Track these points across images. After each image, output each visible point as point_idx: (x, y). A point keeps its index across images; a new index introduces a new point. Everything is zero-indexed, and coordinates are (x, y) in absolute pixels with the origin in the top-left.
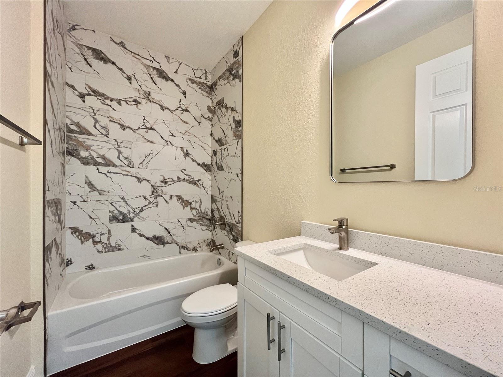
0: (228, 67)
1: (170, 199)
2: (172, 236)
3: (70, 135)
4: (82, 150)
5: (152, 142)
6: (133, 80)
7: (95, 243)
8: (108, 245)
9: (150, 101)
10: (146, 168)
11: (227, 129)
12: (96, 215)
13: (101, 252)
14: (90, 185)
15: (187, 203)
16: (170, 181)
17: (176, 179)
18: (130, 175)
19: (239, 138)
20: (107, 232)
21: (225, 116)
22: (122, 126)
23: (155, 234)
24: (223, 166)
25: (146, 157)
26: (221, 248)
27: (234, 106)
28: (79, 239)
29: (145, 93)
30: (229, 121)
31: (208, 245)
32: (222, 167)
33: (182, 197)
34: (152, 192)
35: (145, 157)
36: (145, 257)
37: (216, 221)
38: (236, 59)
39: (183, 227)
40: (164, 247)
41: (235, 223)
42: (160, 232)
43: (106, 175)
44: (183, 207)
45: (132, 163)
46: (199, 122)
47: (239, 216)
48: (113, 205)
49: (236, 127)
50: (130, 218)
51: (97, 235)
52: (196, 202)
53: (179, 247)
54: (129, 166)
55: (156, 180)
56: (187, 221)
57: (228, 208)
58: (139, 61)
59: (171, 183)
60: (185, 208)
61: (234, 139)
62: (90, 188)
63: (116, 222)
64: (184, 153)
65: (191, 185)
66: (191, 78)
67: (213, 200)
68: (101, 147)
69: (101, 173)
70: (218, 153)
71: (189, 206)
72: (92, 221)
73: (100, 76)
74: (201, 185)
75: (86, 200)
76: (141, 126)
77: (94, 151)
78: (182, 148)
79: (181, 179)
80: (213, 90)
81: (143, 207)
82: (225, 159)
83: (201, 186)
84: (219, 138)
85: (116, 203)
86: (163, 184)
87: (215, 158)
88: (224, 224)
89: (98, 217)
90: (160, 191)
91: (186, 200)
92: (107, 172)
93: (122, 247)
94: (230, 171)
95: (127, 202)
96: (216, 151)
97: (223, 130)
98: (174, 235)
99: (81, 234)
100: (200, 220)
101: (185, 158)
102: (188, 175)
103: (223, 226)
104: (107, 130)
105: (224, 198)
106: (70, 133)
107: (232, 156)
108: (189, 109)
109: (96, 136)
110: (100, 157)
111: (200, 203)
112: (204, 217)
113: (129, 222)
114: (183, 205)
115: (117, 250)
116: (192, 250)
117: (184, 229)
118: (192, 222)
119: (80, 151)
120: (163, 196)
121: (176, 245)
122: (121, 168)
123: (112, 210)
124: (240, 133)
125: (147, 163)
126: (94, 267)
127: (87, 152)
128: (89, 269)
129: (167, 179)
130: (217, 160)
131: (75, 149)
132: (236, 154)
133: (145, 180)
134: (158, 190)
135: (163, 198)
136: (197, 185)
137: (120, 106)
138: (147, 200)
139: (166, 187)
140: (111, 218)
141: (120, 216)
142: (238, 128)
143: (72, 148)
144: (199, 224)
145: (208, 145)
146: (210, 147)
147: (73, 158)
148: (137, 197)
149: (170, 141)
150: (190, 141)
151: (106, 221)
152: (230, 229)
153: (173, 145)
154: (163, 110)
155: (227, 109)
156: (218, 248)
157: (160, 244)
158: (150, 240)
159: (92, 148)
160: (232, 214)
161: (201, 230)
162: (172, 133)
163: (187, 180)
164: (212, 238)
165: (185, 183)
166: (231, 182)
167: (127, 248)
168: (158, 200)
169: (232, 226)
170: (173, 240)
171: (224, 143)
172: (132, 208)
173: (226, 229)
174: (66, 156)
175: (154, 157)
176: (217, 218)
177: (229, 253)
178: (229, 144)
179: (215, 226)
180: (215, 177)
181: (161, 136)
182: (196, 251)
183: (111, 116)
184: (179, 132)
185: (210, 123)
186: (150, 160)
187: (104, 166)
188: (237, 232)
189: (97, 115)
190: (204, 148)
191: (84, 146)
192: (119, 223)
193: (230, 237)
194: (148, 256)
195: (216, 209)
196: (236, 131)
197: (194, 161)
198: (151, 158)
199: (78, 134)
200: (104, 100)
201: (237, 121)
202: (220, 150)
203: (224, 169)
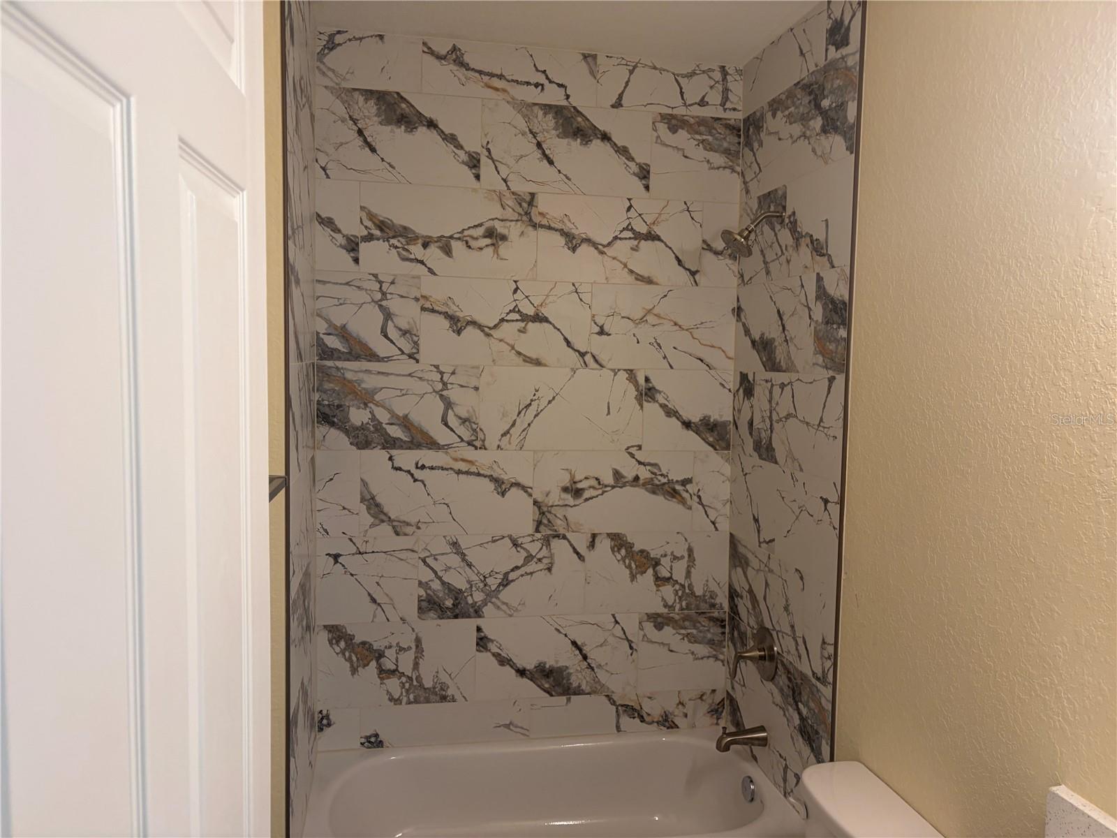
0: (805, 74)
1: (588, 547)
2: (592, 669)
3: (325, 366)
4: (353, 405)
6: (486, 166)
7: (384, 673)
8: (415, 683)
9: (535, 226)
10: (518, 447)
11: (793, 315)
12: (387, 595)
13: (397, 701)
14: (373, 505)
15: (645, 561)
16: (590, 487)
17: (609, 479)
18: (476, 471)
19: (840, 372)
20: (413, 646)
21: (788, 262)
22: (453, 319)
23: (542, 659)
24: (774, 446)
25: (519, 413)
26: (756, 742)
27: (822, 239)
28: (346, 660)
29: (519, 200)
30: (802, 286)
31: (716, 711)
32: (770, 448)
33: (629, 540)
34: (536, 523)
35: (516, 414)
36: (511, 727)
37: (742, 636)
38: (838, 55)
39: (630, 642)
40: (569, 705)
41: (810, 674)
42: (560, 656)
43: (412, 475)
44: (631, 573)
45: (481, 435)
46: (693, 269)
47: (827, 656)
48: (429, 566)
49: (828, 322)
50: (473, 605)
51: (387, 653)
52: (675, 558)
53: (615, 707)
54: (474, 446)
55: (549, 485)
56: (644, 624)
57: (786, 608)
58: (501, 95)
59: (594, 493)
60: (638, 576)
61: (817, 364)
62: (373, 516)
63: (435, 616)
64: (637, 390)
65: (660, 499)
66: (670, 111)
67: (737, 558)
68: (398, 393)
69: (399, 469)
70: (758, 390)
71: (650, 571)
72: (377, 609)
73: (398, 176)
74: (695, 498)
75: (361, 551)
76: (508, 314)
77: (383, 407)
78: (631, 371)
79: (624, 477)
80: (748, 144)
81: (509, 573)
82: (781, 424)
83: (694, 502)
84: (763, 334)
85: (436, 559)
86: (569, 499)
87: (747, 403)
88: (770, 661)
89: (391, 600)
90: (559, 522)
91: (642, 551)
92: (414, 466)
93: (449, 692)
94: (798, 474)
95: (465, 555)
96: (751, 378)
97: (779, 311)
98: (600, 666)
99: (351, 646)
100: (687, 623)
101: (642, 407)
102: (649, 464)
103: (767, 663)
104: (415, 339)
105: (773, 565)
106: (325, 359)
107: (808, 424)
108: (658, 230)
109: (388, 359)
110: (396, 421)
111: (688, 561)
112: (704, 613)
113: (469, 617)
114: (630, 566)
115: (438, 698)
116: (658, 723)
117: (631, 648)
118: (659, 627)
119: (349, 409)
120: (568, 535)
121: (605, 700)
122: (449, 451)
123: (426, 581)
124: (840, 348)
125: (523, 431)
126: (381, 741)
127: (366, 409)
128: (370, 745)
129: (581, 481)
130: (753, 413)
131: (336, 404)
132: (822, 424)
133: (517, 485)
134: (555, 516)
135: (568, 544)
136: (680, 499)
137: (447, 258)
138: (522, 551)
139: (577, 507)
140: (424, 604)
141: (447, 598)
142: (835, 326)
143: (331, 403)
144: (684, 634)
145: (723, 351)
146: (731, 360)
147: (332, 429)
148: (494, 541)
149: (595, 353)
150: (659, 345)
151: (411, 611)
152: (791, 686)
153: (604, 363)
154: (574, 249)
155: (797, 236)
156: (745, 742)
157: (554, 691)
158: (528, 679)
159: (377, 397)
160: (802, 639)
161: (690, 655)
162: (600, 325)
163: (645, 483)
164: (730, 691)
165: (639, 493)
166: (800, 517)
167: (463, 697)
168: (552, 551)
169: (799, 681)
170: (596, 683)
171: (782, 364)
172: (478, 573)
173: (779, 682)
174: (316, 428)
175: (542, 410)
176: (748, 628)
177: (785, 772)
178: (798, 372)
179: (739, 658)
180: (746, 474)
181: (566, 339)
182: (672, 728)
183: (423, 294)
184: (623, 317)
185: (733, 267)
186: (532, 421)
187: (407, 449)
188: (816, 711)
189: (389, 296)
190: (707, 365)
191: (359, 393)
192: (443, 618)
193: (792, 717)
194: (522, 728)
195: (745, 594)
196: (827, 336)
197: (670, 412)
198: (536, 416)
199: (345, 360)
200: (406, 247)
201: (832, 298)
202: (767, 381)
203: (778, 459)
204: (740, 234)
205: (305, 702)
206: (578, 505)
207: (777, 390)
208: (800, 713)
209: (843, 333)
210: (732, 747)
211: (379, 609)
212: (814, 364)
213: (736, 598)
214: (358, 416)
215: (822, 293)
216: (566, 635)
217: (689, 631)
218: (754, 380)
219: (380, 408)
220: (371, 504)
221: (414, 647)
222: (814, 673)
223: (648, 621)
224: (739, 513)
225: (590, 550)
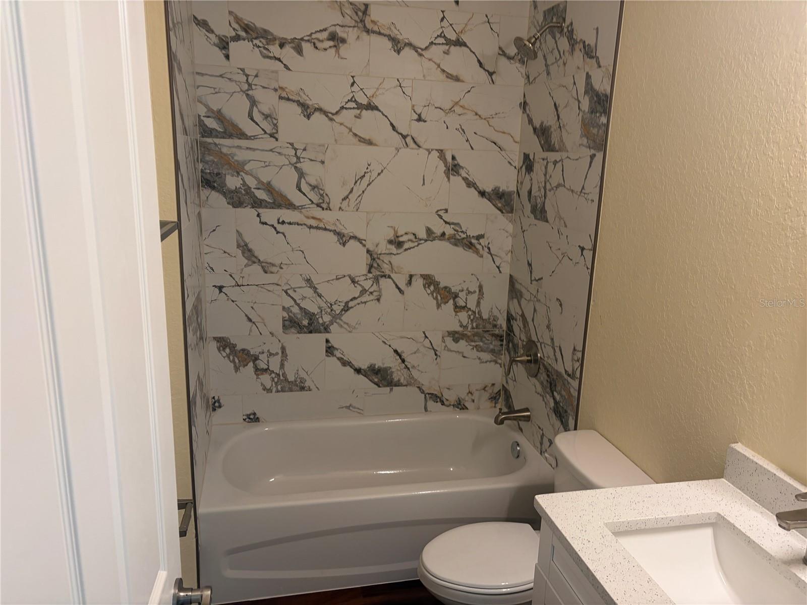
1: (406, 284)
2: (409, 369)
3: (206, 142)
4: (228, 174)
5: (370, 143)
7: (258, 371)
8: (282, 378)
9: (368, 31)
10: (355, 209)
11: (566, 107)
12: (260, 316)
13: (269, 391)
14: (247, 251)
15: (448, 294)
16: (409, 240)
17: (423, 234)
18: (323, 226)
19: (599, 150)
21: (565, 64)
22: (303, 106)
23: (373, 362)
24: (546, 209)
25: (356, 182)
26: (523, 419)
27: (593, 44)
28: (231, 362)
29: (356, 9)
30: (575, 83)
31: (494, 398)
32: (543, 211)
33: (436, 279)
34: (368, 266)
35: (354, 183)
36: (351, 408)
37: (515, 347)
39: (435, 351)
40: (391, 393)
41: (563, 372)
42: (385, 359)
43: (275, 228)
44: (437, 302)
45: (326, 199)
46: (491, 70)
47: (576, 359)
48: (289, 296)
49: (592, 111)
50: (323, 324)
51: (261, 357)
52: (469, 292)
53: (423, 395)
54: (321, 207)
55: (378, 238)
56: (445, 338)
57: (548, 327)
59: (412, 245)
60: (442, 305)
61: (584, 146)
62: (246, 259)
63: (296, 332)
64: (446, 166)
65: (460, 250)
67: (514, 292)
68: (263, 164)
69: (266, 224)
70: (536, 167)
71: (451, 302)
72: (252, 326)
74: (486, 249)
75: (239, 284)
76: (346, 103)
77: (251, 175)
78: (442, 151)
79: (434, 233)
81: (348, 302)
82: (552, 192)
83: (485, 253)
84: (542, 123)
85: (295, 291)
86: (393, 249)
87: (528, 177)
88: (534, 364)
89: (263, 319)
90: (385, 266)
91: (446, 288)
92: (276, 221)
93: (307, 384)
94: (563, 229)
95: (316, 289)
96: (531, 157)
97: (555, 104)
98: (413, 367)
99: (234, 353)
100: (476, 338)
101: (449, 179)
102: (453, 224)
103: (533, 365)
104: (275, 122)
105: (541, 297)
106: (206, 137)
107: (572, 191)
108: (465, 38)
109: (254, 138)
110: (262, 187)
111: (479, 295)
112: (488, 331)
113: (320, 332)
114: (437, 297)
115: (298, 389)
116: (454, 405)
117: (436, 355)
118: (456, 340)
119: (225, 176)
120: (392, 276)
121: (417, 390)
122: (303, 210)
123: (289, 306)
124: (600, 131)
125: (359, 196)
126: (258, 418)
127: (238, 177)
128: (250, 420)
129: (402, 236)
130: (531, 185)
131: (215, 172)
132: (583, 191)
133: (355, 237)
134: (383, 261)
135: (392, 281)
136: (475, 250)
137: (299, 56)
138: (358, 286)
139: (399, 255)
140: (287, 323)
141: (304, 318)
142: (598, 115)
143: (212, 171)
144: (473, 346)
145: (512, 136)
146: (517, 144)
147: (213, 192)
148: (337, 279)
149: (413, 136)
150: (463, 130)
151: (277, 326)
152: (549, 380)
153: (421, 144)
154: (399, 52)
155: (572, 42)
156: (515, 419)
157: (382, 384)
158: (363, 375)
159: (247, 168)
160: (558, 348)
161: (478, 360)
162: (418, 113)
163: (450, 237)
164: (505, 385)
165: (445, 245)
166: (562, 262)
167: (317, 388)
168: (380, 287)
169: (555, 377)
170: (411, 378)
171: (556, 145)
172: (326, 301)
173: (540, 378)
174: (201, 191)
175: (373, 181)
176: (519, 341)
177: (542, 438)
178: (568, 151)
179: (513, 361)
180: (524, 231)
181: (392, 124)
182: (463, 409)
183: (281, 86)
184: (436, 108)
185: (521, 70)
186: (366, 189)
187: (270, 208)
188: (566, 397)
189: (254, 87)
190: (499, 147)
191: (233, 164)
192: (301, 333)
193: (549, 402)
194: (358, 409)
195: (518, 317)
196: (592, 123)
197: (470, 184)
198: (369, 185)
199: (221, 138)
200: (266, 47)
201: (597, 92)
202: (543, 159)
203: (549, 219)
204: (529, 41)
205: (201, 390)
206: (399, 254)
207: (551, 166)
208: (554, 399)
209: (603, 120)
210: (506, 422)
211: (254, 325)
212: (580, 145)
213: (511, 321)
214: (233, 182)
215: (589, 89)
216: (390, 346)
217: (477, 343)
218: (534, 159)
219: (249, 176)
220: (245, 249)
221: (280, 353)
222: (566, 371)
223: (448, 336)
224: (517, 260)
225: (408, 287)
